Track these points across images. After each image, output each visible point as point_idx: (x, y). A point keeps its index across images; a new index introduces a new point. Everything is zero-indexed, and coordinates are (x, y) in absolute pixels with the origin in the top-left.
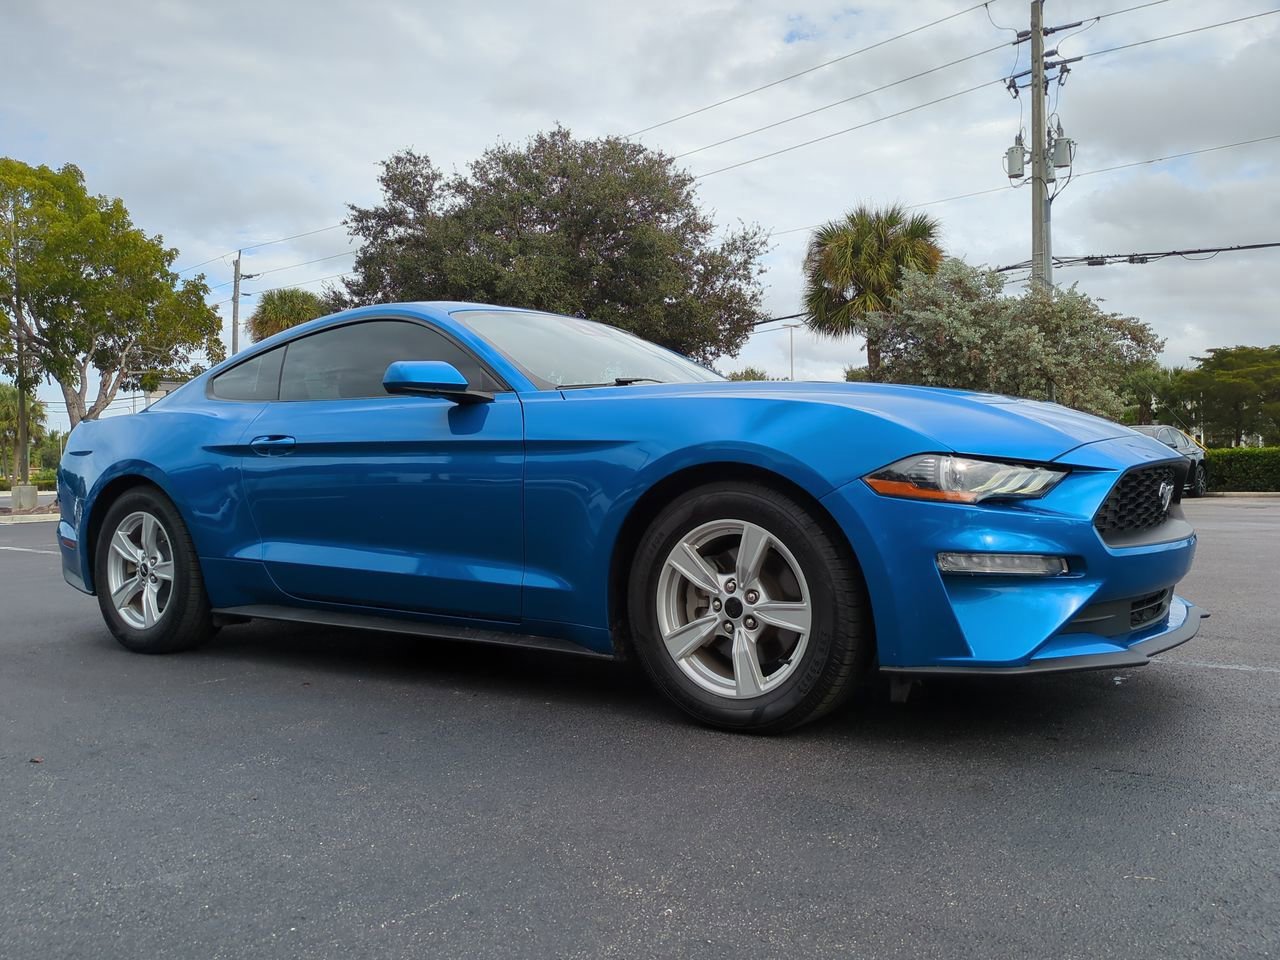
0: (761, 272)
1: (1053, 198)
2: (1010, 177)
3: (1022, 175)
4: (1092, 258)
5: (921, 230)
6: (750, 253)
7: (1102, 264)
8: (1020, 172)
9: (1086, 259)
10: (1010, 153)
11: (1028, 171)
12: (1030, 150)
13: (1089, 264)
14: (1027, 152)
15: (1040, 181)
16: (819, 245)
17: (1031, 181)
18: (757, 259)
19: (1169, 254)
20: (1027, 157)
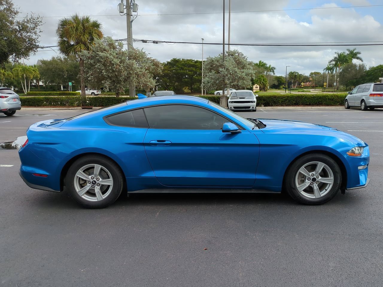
0: (41, 32)
1: (132, 21)
2: (120, 12)
3: (123, 12)
4: (144, 40)
5: (96, 25)
6: (36, 25)
7: (146, 42)
8: (123, 11)
9: (142, 40)
10: (120, 5)
11: (125, 11)
12: (126, 5)
13: (143, 42)
14: (125, 5)
15: (129, 15)
16: (62, 25)
17: (126, 14)
18: (38, 27)
19: (163, 42)
20: (125, 7)
